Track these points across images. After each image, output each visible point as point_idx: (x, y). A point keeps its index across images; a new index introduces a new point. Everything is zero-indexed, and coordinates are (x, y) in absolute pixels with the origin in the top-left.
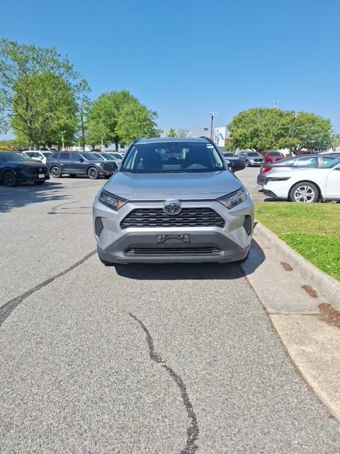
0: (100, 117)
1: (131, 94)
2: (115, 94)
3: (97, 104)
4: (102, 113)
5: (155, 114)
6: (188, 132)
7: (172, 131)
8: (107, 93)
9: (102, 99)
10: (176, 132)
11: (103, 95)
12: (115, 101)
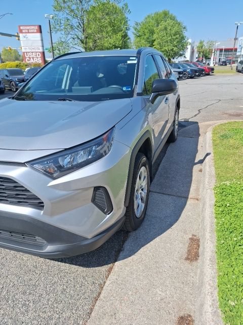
0: (145, 35)
1: (170, 13)
2: (157, 14)
3: (143, 24)
4: (146, 31)
5: (184, 28)
6: (216, 42)
7: (201, 43)
8: (152, 14)
9: (148, 20)
10: (205, 43)
11: (149, 16)
12: (157, 20)
